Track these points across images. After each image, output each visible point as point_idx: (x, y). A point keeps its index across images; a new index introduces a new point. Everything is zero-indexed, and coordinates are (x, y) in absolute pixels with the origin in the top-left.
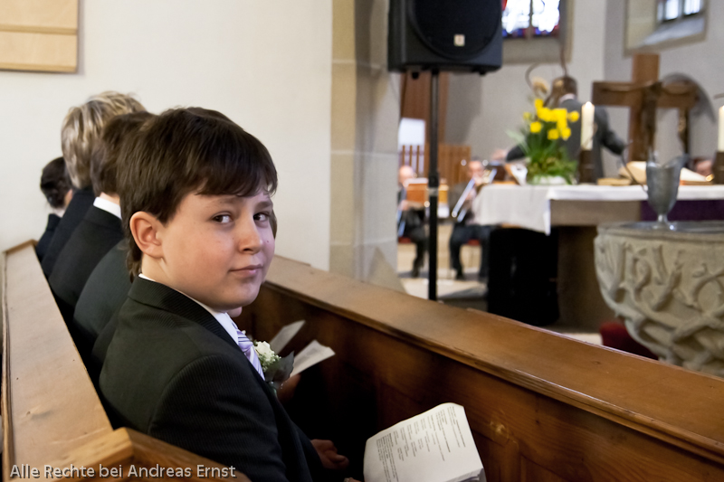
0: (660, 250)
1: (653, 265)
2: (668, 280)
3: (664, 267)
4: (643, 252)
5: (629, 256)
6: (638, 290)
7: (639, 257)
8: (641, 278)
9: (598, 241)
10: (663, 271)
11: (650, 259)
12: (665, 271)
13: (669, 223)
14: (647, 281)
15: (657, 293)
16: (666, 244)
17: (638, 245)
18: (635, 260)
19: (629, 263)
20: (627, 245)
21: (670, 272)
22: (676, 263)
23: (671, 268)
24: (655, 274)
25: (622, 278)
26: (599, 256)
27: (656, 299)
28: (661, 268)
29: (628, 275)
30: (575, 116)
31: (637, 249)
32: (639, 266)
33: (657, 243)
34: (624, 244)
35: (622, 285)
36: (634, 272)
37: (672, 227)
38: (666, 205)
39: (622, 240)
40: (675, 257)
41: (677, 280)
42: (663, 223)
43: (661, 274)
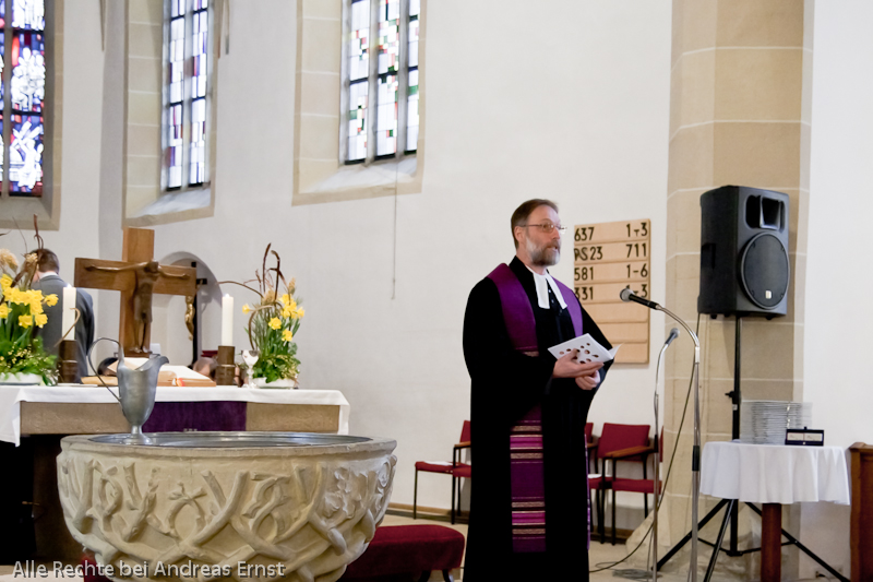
0: (132, 468)
1: (124, 487)
2: (140, 505)
3: (137, 488)
4: (113, 471)
5: (97, 476)
6: (108, 518)
7: (108, 477)
8: (110, 503)
9: (60, 459)
10: (136, 495)
11: (121, 479)
12: (139, 494)
13: (144, 436)
14: (118, 506)
15: (129, 519)
16: (138, 461)
17: (106, 464)
18: (104, 482)
19: (97, 485)
20: (94, 464)
21: (143, 496)
22: (150, 485)
23: (144, 490)
24: (127, 498)
25: (90, 504)
26: (62, 477)
27: (128, 529)
28: (134, 490)
29: (96, 500)
30: (53, 299)
31: (105, 469)
32: (109, 488)
33: (129, 461)
34: (92, 462)
35: (88, 513)
36: (103, 496)
37: (147, 441)
38: (141, 415)
39: (89, 457)
40: (149, 477)
41: (152, 504)
42: (138, 436)
43: (133, 497)
